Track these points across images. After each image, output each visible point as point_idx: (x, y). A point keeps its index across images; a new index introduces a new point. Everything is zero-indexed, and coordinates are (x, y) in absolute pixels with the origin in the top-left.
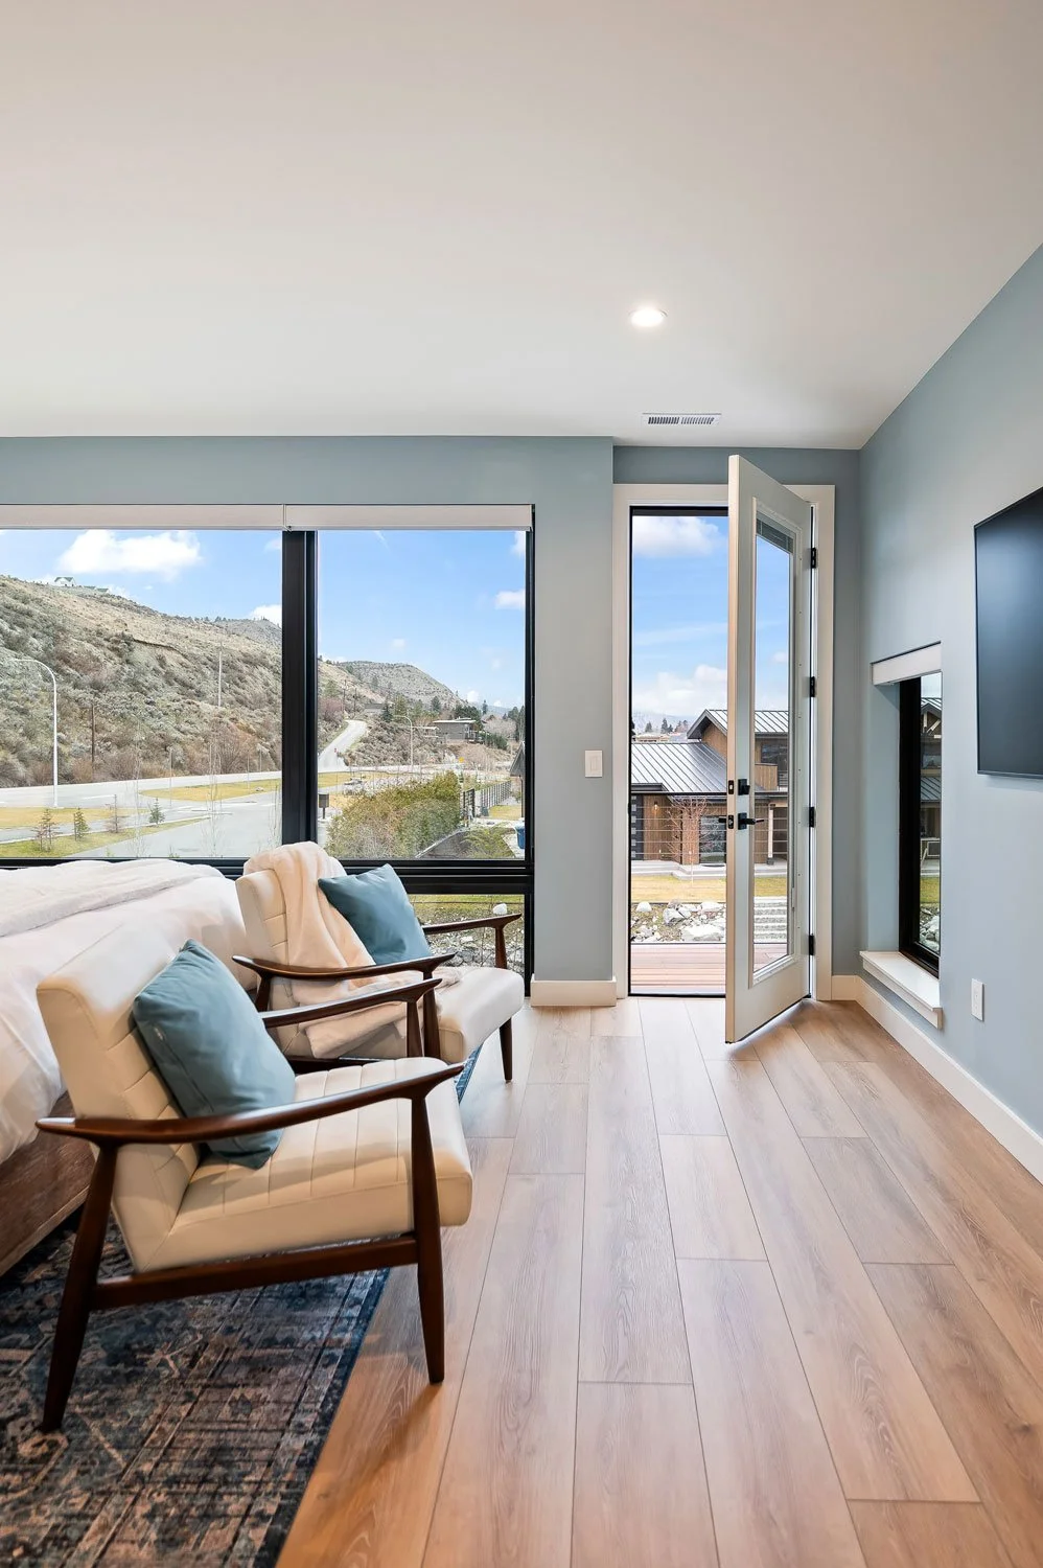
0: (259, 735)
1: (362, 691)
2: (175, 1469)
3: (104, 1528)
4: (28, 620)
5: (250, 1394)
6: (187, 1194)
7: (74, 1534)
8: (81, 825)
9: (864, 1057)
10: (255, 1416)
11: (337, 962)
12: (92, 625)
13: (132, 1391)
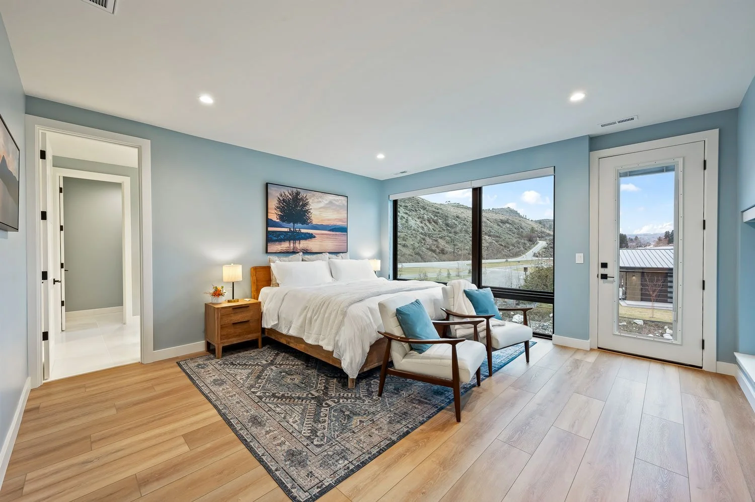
0: (505, 247)
1: (545, 230)
2: (396, 412)
3: (381, 415)
4: (439, 215)
5: (417, 406)
6: (405, 355)
7: (376, 414)
8: (449, 274)
9: (713, 396)
10: (416, 410)
11: (465, 313)
12: (455, 214)
13: (396, 396)
